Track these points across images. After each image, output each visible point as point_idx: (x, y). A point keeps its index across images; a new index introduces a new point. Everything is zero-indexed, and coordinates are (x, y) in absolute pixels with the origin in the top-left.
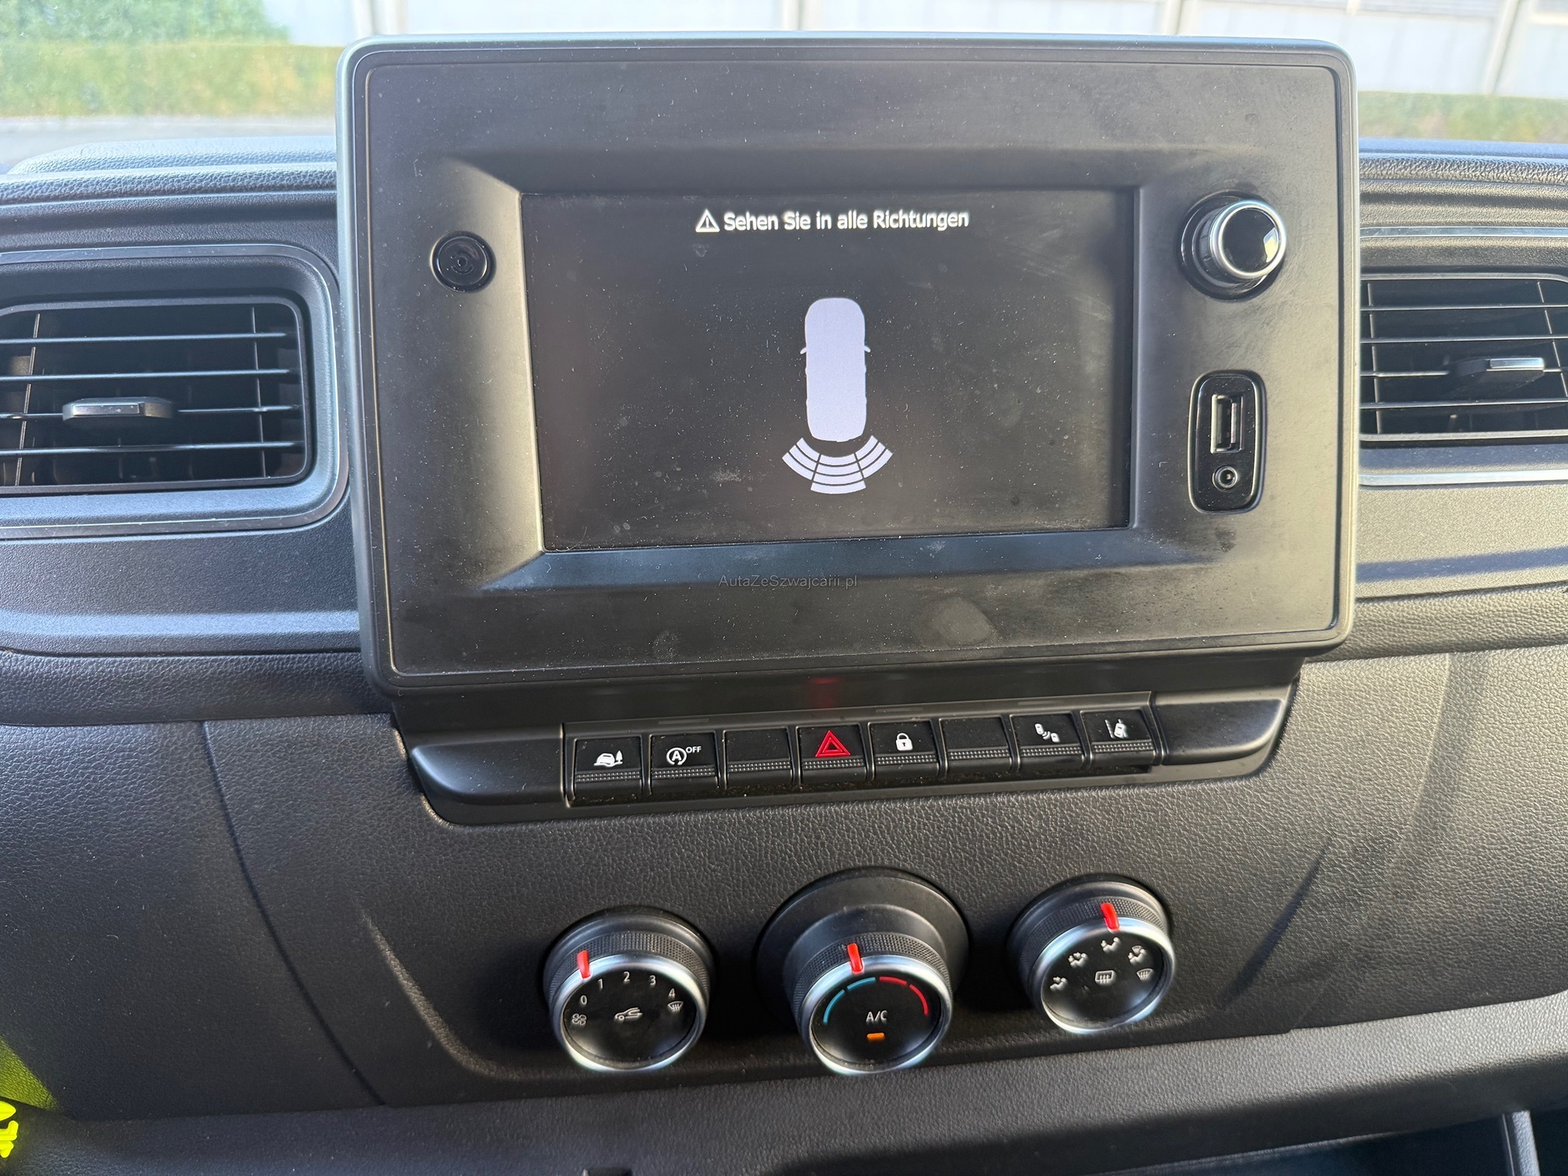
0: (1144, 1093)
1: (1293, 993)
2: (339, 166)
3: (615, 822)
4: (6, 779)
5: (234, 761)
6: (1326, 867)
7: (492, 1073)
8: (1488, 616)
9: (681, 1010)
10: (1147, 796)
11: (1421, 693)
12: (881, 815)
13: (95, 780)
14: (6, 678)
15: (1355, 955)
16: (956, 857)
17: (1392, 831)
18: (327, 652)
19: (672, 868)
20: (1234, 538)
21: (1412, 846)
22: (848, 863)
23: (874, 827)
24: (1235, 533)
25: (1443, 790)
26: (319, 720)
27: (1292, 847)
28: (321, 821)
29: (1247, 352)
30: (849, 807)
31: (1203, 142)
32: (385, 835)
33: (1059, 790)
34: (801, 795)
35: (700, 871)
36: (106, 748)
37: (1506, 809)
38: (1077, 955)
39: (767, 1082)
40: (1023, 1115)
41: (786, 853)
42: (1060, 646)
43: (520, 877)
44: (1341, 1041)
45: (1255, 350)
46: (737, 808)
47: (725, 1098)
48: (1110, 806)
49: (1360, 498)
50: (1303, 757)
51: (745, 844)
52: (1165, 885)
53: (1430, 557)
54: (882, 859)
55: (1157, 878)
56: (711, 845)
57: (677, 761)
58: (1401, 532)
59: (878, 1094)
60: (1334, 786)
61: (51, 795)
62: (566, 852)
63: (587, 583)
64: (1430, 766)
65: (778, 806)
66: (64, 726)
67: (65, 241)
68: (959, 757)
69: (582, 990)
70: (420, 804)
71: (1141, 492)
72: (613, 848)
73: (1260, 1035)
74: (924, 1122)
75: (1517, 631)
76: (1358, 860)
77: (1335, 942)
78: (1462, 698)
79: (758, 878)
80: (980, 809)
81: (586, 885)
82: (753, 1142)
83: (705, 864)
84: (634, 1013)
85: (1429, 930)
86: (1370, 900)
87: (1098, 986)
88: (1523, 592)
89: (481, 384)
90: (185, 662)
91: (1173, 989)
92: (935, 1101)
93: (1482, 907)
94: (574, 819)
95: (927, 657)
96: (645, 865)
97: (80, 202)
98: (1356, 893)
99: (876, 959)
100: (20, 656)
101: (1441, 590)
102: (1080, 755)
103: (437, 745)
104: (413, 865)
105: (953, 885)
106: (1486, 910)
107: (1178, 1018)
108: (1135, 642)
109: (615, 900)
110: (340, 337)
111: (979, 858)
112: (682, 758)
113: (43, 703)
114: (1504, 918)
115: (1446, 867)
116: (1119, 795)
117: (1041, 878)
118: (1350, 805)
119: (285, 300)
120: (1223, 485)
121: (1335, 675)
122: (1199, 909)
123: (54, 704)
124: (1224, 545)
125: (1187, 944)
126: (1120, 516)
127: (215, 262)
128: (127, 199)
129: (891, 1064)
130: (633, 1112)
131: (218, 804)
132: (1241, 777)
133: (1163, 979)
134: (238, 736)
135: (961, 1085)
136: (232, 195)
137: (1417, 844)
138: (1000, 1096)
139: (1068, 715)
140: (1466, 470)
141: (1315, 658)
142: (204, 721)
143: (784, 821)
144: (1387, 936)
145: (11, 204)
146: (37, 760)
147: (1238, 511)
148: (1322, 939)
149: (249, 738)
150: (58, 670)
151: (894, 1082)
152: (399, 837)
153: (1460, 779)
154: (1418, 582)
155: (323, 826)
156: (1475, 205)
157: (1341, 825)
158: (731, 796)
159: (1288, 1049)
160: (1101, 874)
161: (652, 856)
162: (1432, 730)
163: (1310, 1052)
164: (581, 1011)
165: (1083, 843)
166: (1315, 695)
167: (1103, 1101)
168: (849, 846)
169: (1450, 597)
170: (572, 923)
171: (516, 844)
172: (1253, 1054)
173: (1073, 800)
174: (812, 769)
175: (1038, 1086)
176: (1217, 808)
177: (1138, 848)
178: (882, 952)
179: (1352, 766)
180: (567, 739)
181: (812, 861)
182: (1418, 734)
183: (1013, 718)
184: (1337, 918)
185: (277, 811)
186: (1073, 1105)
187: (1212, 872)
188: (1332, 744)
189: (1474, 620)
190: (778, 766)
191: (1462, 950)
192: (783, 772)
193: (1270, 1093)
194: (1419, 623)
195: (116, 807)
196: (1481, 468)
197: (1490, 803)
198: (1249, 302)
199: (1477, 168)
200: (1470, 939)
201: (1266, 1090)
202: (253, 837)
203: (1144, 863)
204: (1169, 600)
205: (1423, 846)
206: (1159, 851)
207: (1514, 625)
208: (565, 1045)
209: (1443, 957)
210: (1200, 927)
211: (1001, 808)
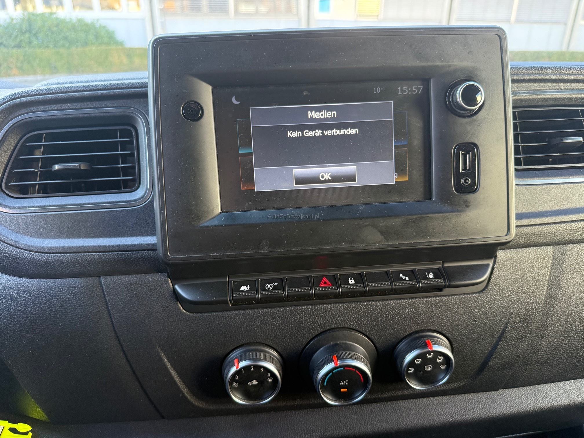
0: (445, 414)
1: (500, 375)
2: (149, 80)
3: (247, 311)
4: (31, 298)
5: (112, 291)
6: (510, 326)
7: (204, 406)
8: (566, 232)
9: (272, 381)
10: (442, 300)
11: (543, 260)
12: (344, 308)
13: (62, 298)
14: (32, 261)
15: (522, 360)
16: (372, 324)
17: (534, 312)
18: (145, 251)
20: (470, 203)
21: (542, 318)
22: (332, 326)
23: (341, 313)
24: (470, 201)
25: (553, 297)
26: (142, 275)
27: (496, 319)
28: (142, 312)
29: (471, 136)
30: (332, 305)
31: (453, 62)
32: (165, 317)
33: (409, 298)
34: (314, 301)
35: (278, 329)
36: (66, 286)
37: (577, 304)
38: (418, 359)
39: (304, 410)
40: (399, 422)
41: (309, 322)
42: (408, 243)
43: (213, 332)
44: (519, 394)
45: (475, 135)
46: (291, 306)
47: (289, 416)
48: (428, 304)
49: (516, 189)
50: (499, 285)
51: (294, 319)
52: (450, 334)
53: (543, 210)
54: (345, 325)
55: (447, 331)
57: (269, 288)
58: (532, 201)
60: (511, 296)
61: (47, 304)
62: (230, 323)
63: (236, 223)
64: (547, 288)
65: (306, 305)
66: (52, 279)
67: (54, 109)
68: (372, 286)
69: (236, 373)
70: (178, 305)
71: (435, 187)
72: (247, 321)
73: (488, 391)
74: (363, 425)
75: (577, 237)
76: (522, 323)
77: (515, 355)
78: (558, 262)
79: (299, 332)
80: (380, 306)
81: (237, 335)
82: (299, 433)
83: (280, 327)
84: (255, 382)
85: (550, 350)
86: (527, 339)
87: (426, 371)
88: (579, 223)
89: (199, 153)
90: (95, 255)
91: (453, 373)
92: (367, 417)
93: (570, 341)
94: (232, 310)
95: (360, 248)
96: (258, 327)
97: (59, 95)
98: (521, 336)
99: (343, 361)
100: (37, 254)
101: (548, 222)
102: (416, 285)
103: (184, 284)
104: (175, 328)
105: (371, 334)
107: (457, 385)
108: (435, 241)
109: (248, 340)
110: (149, 139)
111: (381, 324)
112: (271, 287)
113: (45, 270)
115: (555, 326)
116: (432, 300)
117: (404, 332)
118: (518, 303)
119: (130, 127)
120: (465, 184)
121: (510, 254)
122: (463, 343)
123: (49, 271)
124: (466, 206)
125: (459, 356)
126: (428, 196)
127: (105, 114)
128: (75, 93)
129: (350, 401)
130: (255, 421)
131: (106, 306)
132: (476, 293)
133: (450, 368)
134: (113, 282)
135: (376, 411)
136: (111, 91)
137: (544, 317)
138: (391, 415)
139: (412, 270)
140: (555, 178)
142: (101, 276)
143: (308, 311)
144: (534, 353)
145: (35, 96)
146: (42, 291)
147: (471, 193)
148: (510, 354)
149: (117, 282)
150: (50, 258)
151: (351, 410)
152: (170, 318)
153: (559, 293)
154: (539, 220)
155: (143, 314)
156: (554, 83)
157: (515, 310)
158: (289, 301)
159: (499, 397)
160: (426, 330)
161: (261, 324)
162: (547, 274)
163: (507, 398)
164: (236, 381)
165: (419, 318)
166: (503, 262)
167: (429, 417)
168: (332, 320)
169: (552, 225)
170: (232, 349)
171: (212, 320)
172: (486, 399)
173: (415, 302)
174: (318, 291)
175: (405, 411)
176: (468, 304)
177: (439, 319)
178: (346, 359)
179: (518, 288)
180: (230, 281)
181: (319, 325)
182: (542, 276)
183: (391, 272)
184: (515, 346)
185: (126, 309)
186: (418, 418)
187: (467, 328)
188: (510, 280)
189: (561, 233)
190: (306, 290)
191: (563, 358)
192: (308, 292)
193: (493, 414)
194: (540, 235)
195: (70, 308)
196: (561, 178)
197: (571, 302)
198: (472, 118)
199: (554, 69)
200: (566, 354)
201: (491, 412)
202: (118, 318)
203: (442, 325)
204: (447, 226)
205: (546, 318)
206: (447, 321)
207: (576, 235)
208: (230, 394)
209: (556, 361)
210: (463, 350)
211: (388, 305)
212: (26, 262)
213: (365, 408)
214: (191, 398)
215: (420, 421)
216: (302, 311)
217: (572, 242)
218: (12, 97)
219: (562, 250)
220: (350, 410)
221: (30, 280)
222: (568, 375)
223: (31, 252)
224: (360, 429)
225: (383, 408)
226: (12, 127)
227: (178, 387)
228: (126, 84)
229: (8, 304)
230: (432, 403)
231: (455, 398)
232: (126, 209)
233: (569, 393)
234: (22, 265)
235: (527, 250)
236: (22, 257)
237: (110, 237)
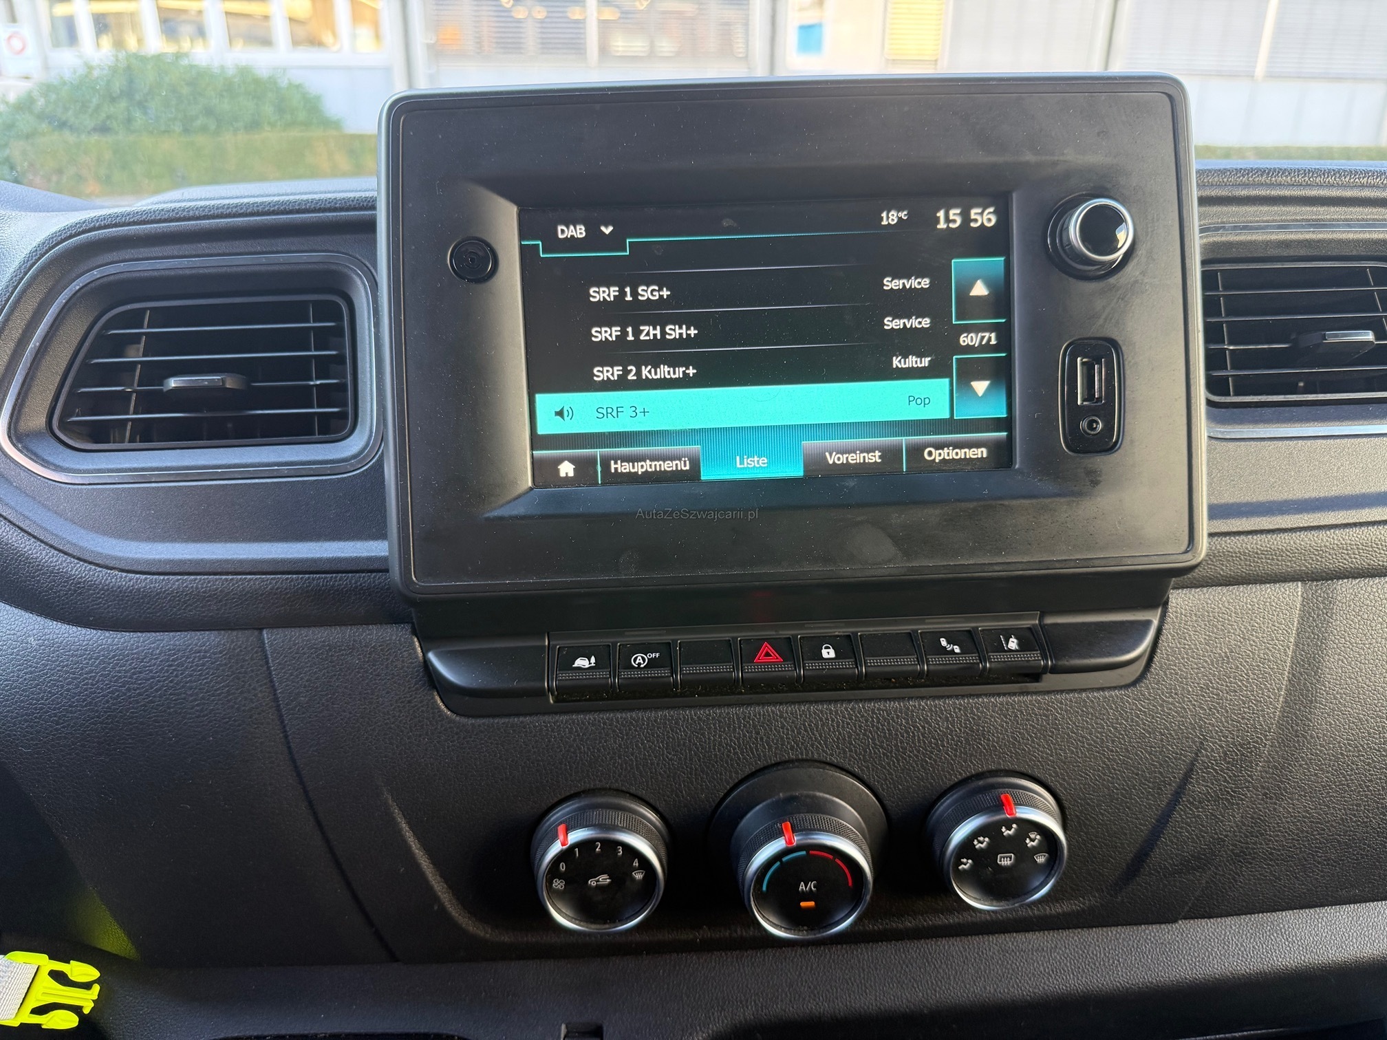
0: (1049, 973)
1: (1178, 884)
2: (379, 193)
3: (590, 717)
4: (108, 675)
5: (286, 662)
6: (1200, 769)
7: (488, 936)
8: (1333, 549)
9: (643, 877)
10: (1039, 702)
11: (1278, 615)
12: (810, 715)
13: (177, 676)
14: (112, 591)
15: (1232, 850)
16: (875, 753)
17: (1257, 737)
18: (363, 572)
19: (636, 756)
20: (1100, 476)
21: (1277, 752)
22: (783, 756)
23: (804, 725)
24: (1101, 471)
25: (1302, 702)
26: (354, 629)
27: (1168, 750)
28: (353, 712)
29: (1105, 322)
30: (784, 708)
31: (1063, 154)
32: (404, 724)
33: (963, 696)
34: (743, 697)
35: (659, 760)
36: (186, 649)
37: (1360, 719)
38: (981, 839)
39: (719, 953)
40: (940, 989)
41: (731, 746)
42: (955, 565)
43: (512, 761)
44: (1226, 933)
45: (1113, 321)
46: (690, 707)
47: (682, 966)
48: (1008, 711)
49: (1209, 448)
50: (1174, 670)
51: (697, 737)
52: (1058, 782)
53: (1280, 499)
54: (812, 753)
55: (1050, 775)
56: (668, 738)
57: (639, 664)
58: (1252, 477)
60: (1204, 696)
61: (143, 687)
62: (549, 741)
63: (566, 511)
64: (1289, 681)
65: (725, 706)
66: (155, 632)
67: (170, 254)
68: (875, 664)
69: (561, 857)
70: (433, 698)
71: (1021, 439)
72: (588, 738)
73: (1151, 924)
74: (854, 992)
75: (1360, 561)
76: (1229, 763)
77: (1212, 837)
78: (1315, 621)
79: (708, 767)
80: (895, 712)
81: (566, 770)
82: (706, 1005)
83: (663, 754)
84: (604, 879)
85: (1298, 829)
86: (1242, 800)
87: (1001, 867)
88: (1363, 528)
89: (486, 354)
90: (250, 580)
91: (1064, 873)
92: (864, 974)
93: (1345, 809)
94: (556, 713)
95: (844, 573)
96: (614, 753)
97: (183, 223)
98: (1228, 792)
99: (807, 834)
100: (124, 574)
101: (1290, 526)
102: (978, 664)
103: (447, 649)
104: (426, 750)
105: (874, 778)
106: (1348, 812)
107: (1075, 905)
108: (1018, 562)
109: (589, 783)
110: (377, 325)
111: (895, 754)
112: (644, 662)
113: (140, 612)
114: (1365, 820)
115: (1309, 771)
116: (1015, 702)
117: (949, 772)
118: (1218, 713)
119: (336, 297)
120: (1089, 432)
121: (1199, 600)
122: (1088, 804)
123: (148, 613)
124: (1092, 481)
125: (1080, 836)
126: (1003, 458)
127: (283, 268)
128: (219, 220)
129: (821, 930)
130: (604, 976)
131: (272, 697)
132: (1120, 687)
133: (1057, 862)
134: (290, 641)
135: (886, 961)
136: (297, 216)
137: (1281, 750)
138: (920, 971)
139: (969, 631)
140: (1308, 425)
141: (1179, 581)
142: (263, 628)
143: (729, 719)
144: (1260, 834)
145: (132, 225)
146: (133, 659)
147: (1103, 453)
148: (1200, 834)
149: (298, 643)
150: (152, 586)
151: (828, 957)
152: (415, 726)
153: (1317, 692)
154: (1269, 519)
155: (355, 716)
156: (1306, 205)
157: (1211, 731)
158: (685, 696)
159: (1177, 939)
160: (1001, 771)
161: (620, 745)
162: (1289, 649)
163: (1197, 942)
164: (560, 876)
165: (984, 742)
166: (1183, 616)
167: (1011, 979)
168: (784, 742)
169: (1298, 533)
170: (554, 802)
171: (509, 733)
172: (1146, 942)
173: (975, 705)
174: (752, 672)
175: (954, 964)
176: (1101, 714)
177: (1033, 748)
178: (811, 830)
179: (1218, 679)
180: (551, 646)
181: (753, 753)
182: (1277, 652)
183: (921, 633)
184: (1213, 815)
185: (318, 704)
186: (985, 981)
187: (1099, 770)
188: (1200, 659)
189: (1321, 552)
190: (723, 669)
191: (1330, 849)
192: (728, 675)
193: (1163, 977)
194: (1272, 555)
195: (192, 698)
196: (1322, 424)
197: (1346, 714)
198: (1106, 281)
199: (1305, 174)
200: (1336, 839)
201: (1158, 974)
202: (299, 724)
203: (1039, 761)
204: (1046, 527)
205: (1287, 752)
206: (1051, 751)
207: (1357, 556)
208: (547, 906)
209: (1313, 855)
210: (1090, 821)
211: (913, 711)
212: (98, 593)
213: (861, 954)
214: (460, 915)
215: (988, 988)
216: (713, 718)
217: (1347, 574)
218: (82, 226)
219: (1324, 592)
220: (825, 957)
221: (107, 634)
222: (1342, 890)
223: (111, 570)
224: (848, 1003)
225: (904, 956)
226: (78, 294)
227: (429, 888)
228: (329, 201)
229: (57, 686)
230: (1019, 947)
231: (1073, 938)
232: (324, 478)
233: (1346, 935)
234: (90, 600)
235: (1241, 590)
236: (91, 581)
237: (286, 541)
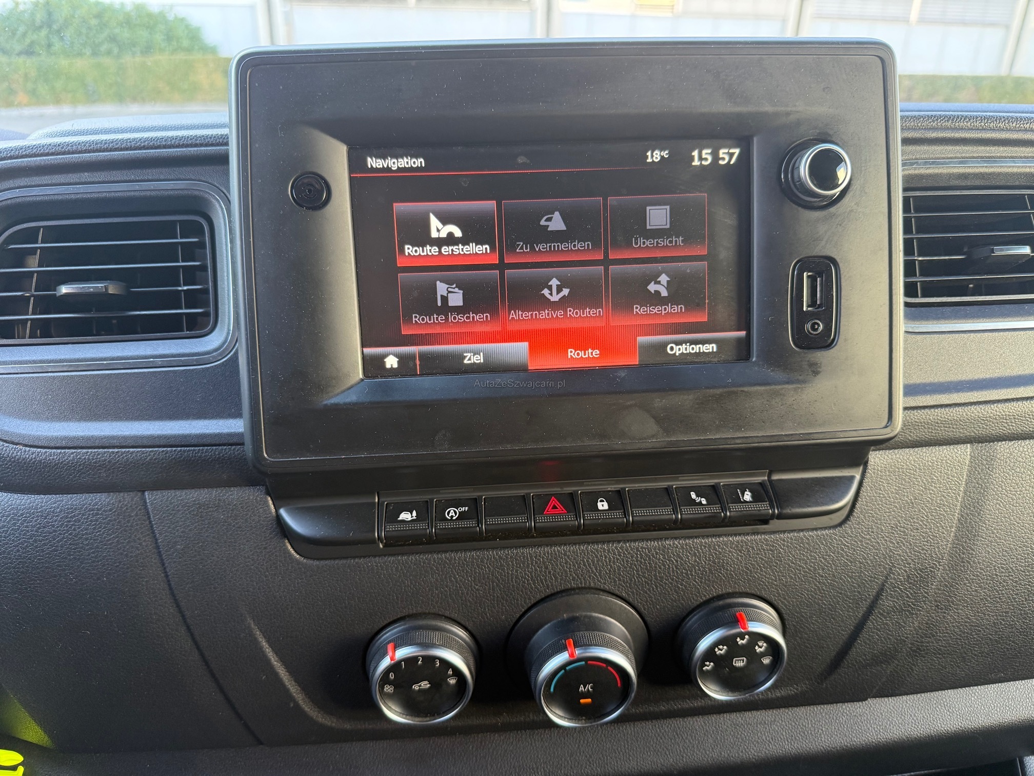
0: (769, 741)
1: (869, 673)
2: (231, 131)
3: (412, 558)
4: (18, 529)
5: (164, 517)
6: (889, 589)
7: (334, 724)
8: (996, 419)
9: (456, 682)
10: (767, 540)
11: (951, 470)
12: (588, 553)
13: (74, 530)
14: (18, 463)
15: (910, 648)
16: (639, 581)
17: (933, 564)
18: (224, 446)
19: (450, 588)
20: (820, 367)
21: (947, 574)
22: (567, 585)
23: (583, 561)
24: (821, 364)
25: (968, 536)
26: (219, 490)
27: (866, 575)
28: (220, 557)
29: (826, 244)
30: (567, 548)
31: (795, 106)
32: (262, 565)
33: (708, 536)
34: (535, 540)
35: (468, 590)
36: (82, 508)
37: (1011, 549)
38: (721, 647)
39: (515, 732)
40: (687, 755)
41: (525, 578)
42: (705, 439)
43: (350, 593)
44: (903, 706)
45: (833, 243)
46: (493, 549)
47: (487, 743)
48: (742, 547)
49: (905, 341)
50: (871, 514)
51: (498, 572)
52: (780, 600)
53: (956, 380)
54: (589, 582)
55: (774, 596)
57: (452, 517)
58: (935, 363)
59: (590, 740)
60: (893, 533)
61: (47, 539)
62: (380, 577)
63: (390, 399)
64: (959, 520)
65: (520, 547)
66: (55, 494)
67: (58, 182)
68: (639, 514)
69: (391, 669)
70: (285, 545)
71: (757, 337)
72: (411, 575)
73: (847, 702)
74: (620, 759)
75: (1016, 428)
76: (911, 583)
77: (897, 640)
78: (979, 474)
79: (507, 595)
80: (655, 549)
81: (393, 599)
83: (471, 586)
84: (425, 685)
85: (961, 631)
86: (920, 610)
87: (735, 668)
88: (1019, 403)
89: (322, 270)
90: (133, 452)
91: (785, 671)
92: (628, 745)
94: (385, 556)
95: (617, 447)
96: (432, 586)
97: (68, 156)
98: (909, 605)
99: (586, 649)
100: (28, 449)
101: (963, 401)
102: (720, 513)
103: (296, 506)
104: (280, 585)
105: (637, 600)
106: (999, 618)
107: (791, 690)
108: (754, 437)
109: (412, 609)
111: (655, 582)
112: (456, 515)
113: (42, 479)
114: (1012, 623)
115: (971, 588)
116: (748, 540)
117: (696, 595)
118: (904, 546)
119: (199, 217)
120: (812, 332)
121: (892, 459)
122: (803, 616)
123: (49, 480)
124: (814, 372)
125: (796, 640)
126: (745, 353)
127: (153, 193)
128: (98, 154)
129: (596, 719)
130: (426, 751)
131: (154, 545)
132: (830, 528)
133: (779, 663)
134: (167, 501)
135: (645, 734)
136: (164, 150)
137: (951, 572)
138: (671, 742)
139: (713, 486)
140: (978, 321)
141: (878, 447)
142: (145, 491)
143: (524, 557)
144: (932, 635)
145: (24, 158)
146: (37, 516)
147: (823, 349)
148: (888, 637)
149: (174, 502)
150: (51, 458)
151: (600, 733)
152: (271, 567)
153: (979, 529)
154: (947, 397)
155: (222, 559)
156: (981, 145)
157: (898, 560)
158: (489, 540)
159: (866, 712)
160: (736, 593)
161: (437, 580)
162: (959, 496)
163: (881, 714)
164: (390, 683)
165: (724, 571)
166: (879, 472)
167: (741, 746)
168: (567, 574)
169: (969, 407)
170: (384, 624)
171: (347, 572)
172: (843, 715)
173: (717, 544)
174: (542, 522)
175: (697, 736)
176: (814, 548)
177: (761, 575)
178: (589, 645)
179: (905, 520)
180: (380, 502)
181: (543, 584)
182: (950, 498)
183: (675, 488)
184: (897, 623)
185: (192, 550)
186: (721, 749)
187: (812, 591)
188: (892, 505)
189: (986, 422)
190: (519, 520)
191: (984, 645)
192: (523, 524)
193: (855, 742)
194: (949, 424)
195: (88, 547)
196: (989, 320)
197: (1000, 545)
198: (828, 211)
199: (982, 120)
200: (989, 637)
201: (851, 739)
202: (176, 567)
203: (766, 585)
204: (777, 409)
205: (955, 574)
206: (775, 577)
207: (1014, 424)
208: (380, 705)
209: (971, 649)
210: (804, 629)
211: (668, 549)
212: (7, 464)
213: (626, 731)
215: (723, 753)
216: (511, 557)
217: (1005, 438)
219: (987, 452)
220: (598, 733)
221: (16, 496)
222: (991, 674)
223: (16, 445)
224: (616, 768)
225: (658, 730)
227: (286, 691)
228: (191, 138)
231: (788, 713)
232: (191, 368)
233: (993, 706)
235: (924, 451)
236: (1, 454)
237: (162, 420)
